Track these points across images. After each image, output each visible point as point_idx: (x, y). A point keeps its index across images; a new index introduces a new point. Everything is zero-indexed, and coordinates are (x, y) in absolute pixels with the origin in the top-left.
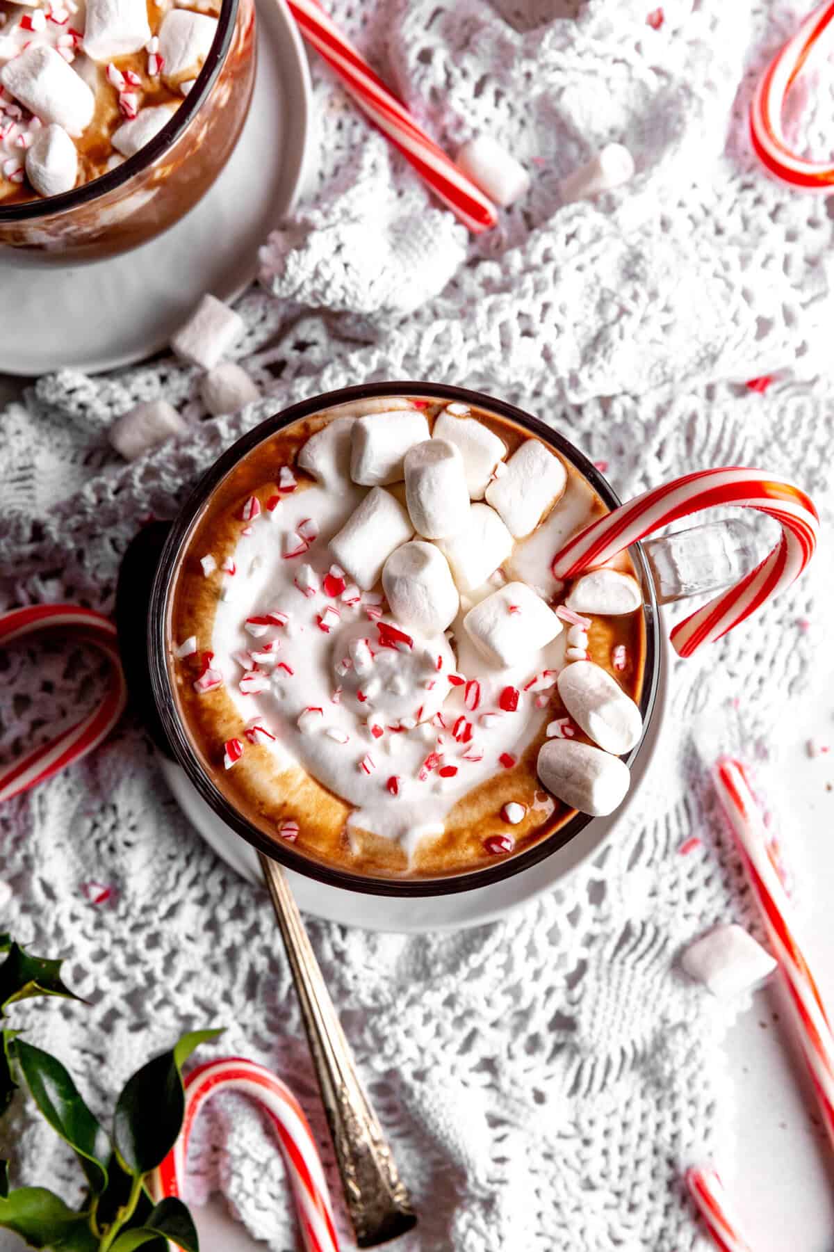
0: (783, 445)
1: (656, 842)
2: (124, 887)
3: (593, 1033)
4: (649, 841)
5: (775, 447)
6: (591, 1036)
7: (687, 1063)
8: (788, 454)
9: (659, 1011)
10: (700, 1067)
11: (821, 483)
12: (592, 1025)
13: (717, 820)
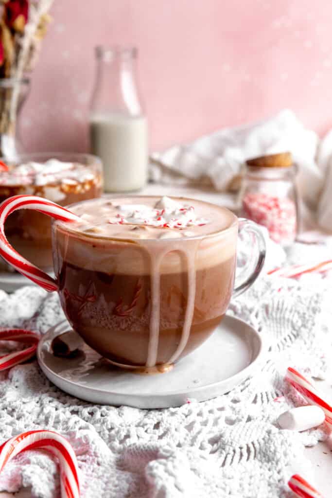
0: (301, 302)
1: (263, 402)
2: (4, 395)
3: (232, 435)
4: (259, 399)
5: (300, 304)
6: (230, 436)
7: (282, 444)
8: (305, 305)
9: (266, 429)
10: (290, 445)
11: (318, 309)
12: (231, 433)
13: (291, 396)
